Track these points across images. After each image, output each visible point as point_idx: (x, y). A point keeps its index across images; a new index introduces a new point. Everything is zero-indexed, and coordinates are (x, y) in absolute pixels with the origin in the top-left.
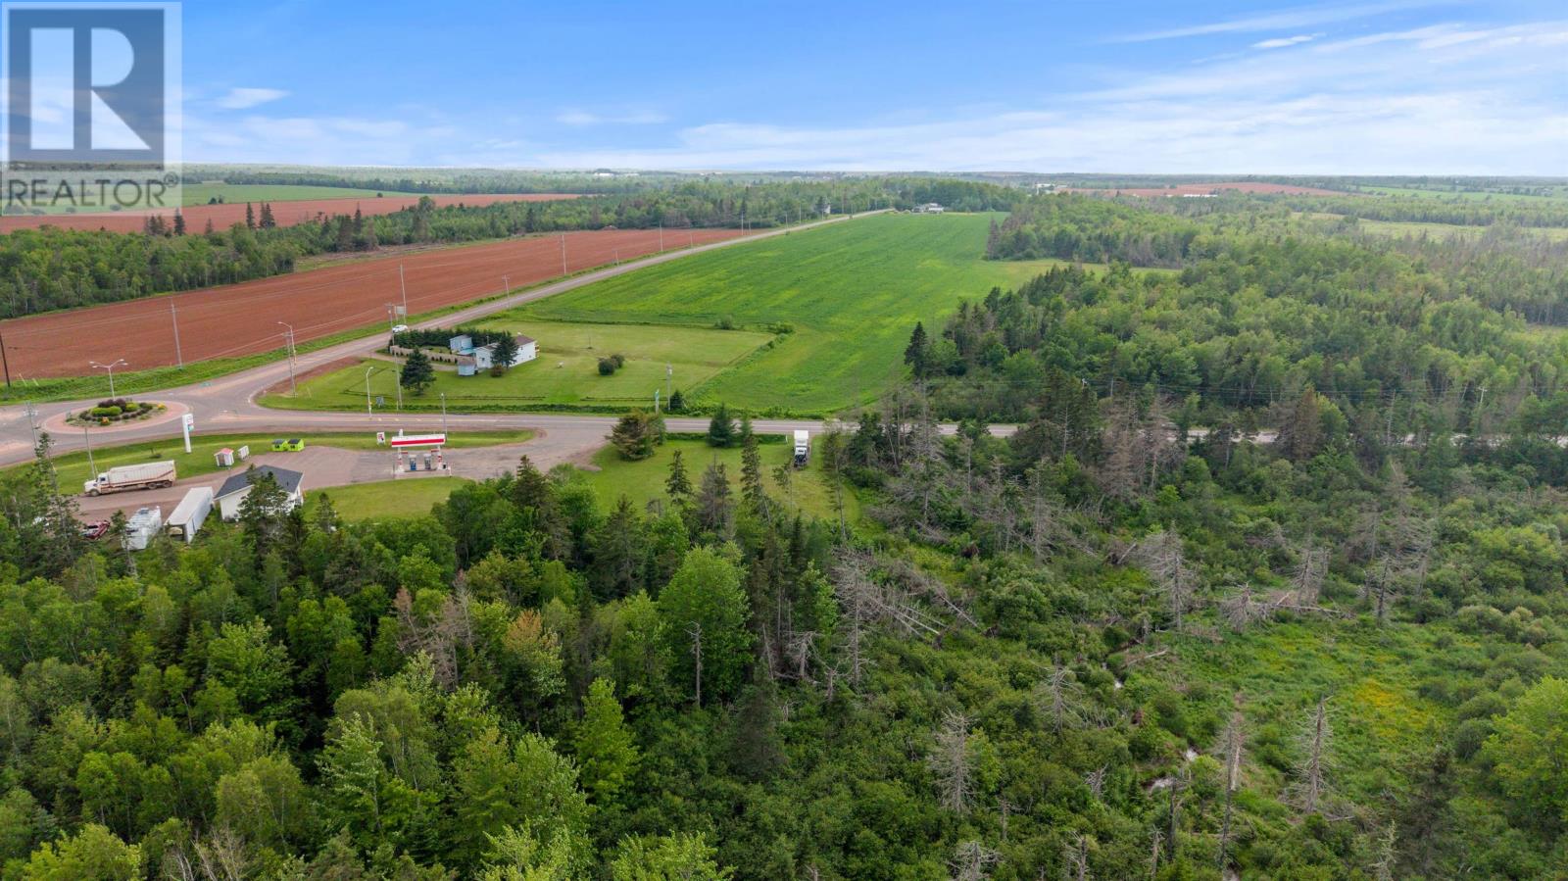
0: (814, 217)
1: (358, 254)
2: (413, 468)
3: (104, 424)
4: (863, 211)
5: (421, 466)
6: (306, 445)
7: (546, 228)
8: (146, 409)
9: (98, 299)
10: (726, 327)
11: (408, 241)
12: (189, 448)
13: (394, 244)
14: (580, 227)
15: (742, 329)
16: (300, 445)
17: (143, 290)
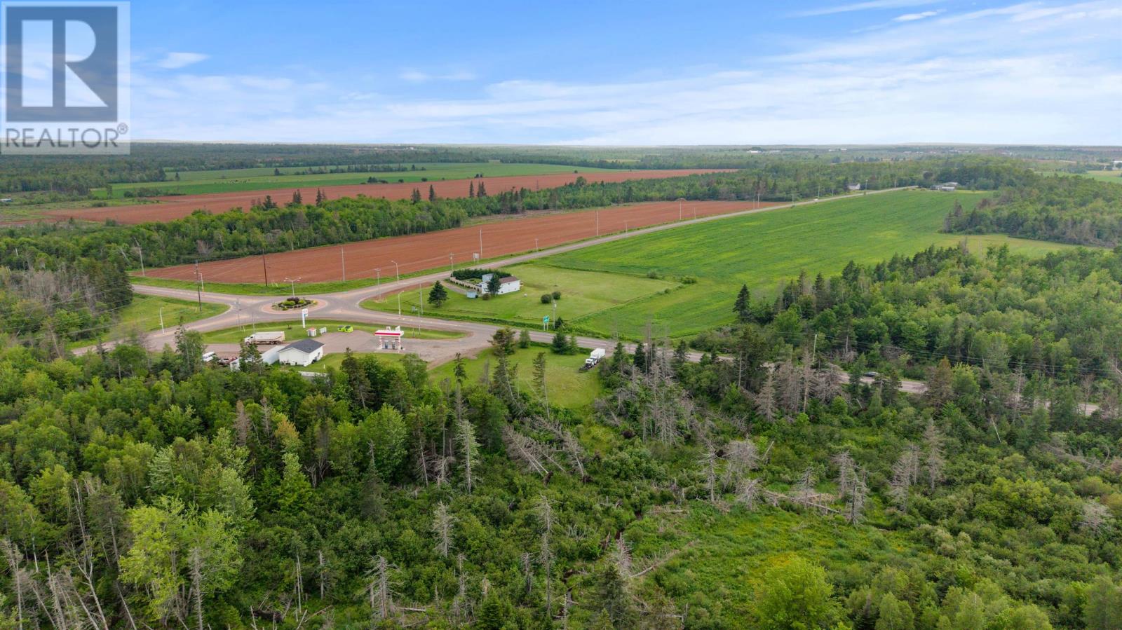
0: (836, 193)
1: (511, 215)
2: (386, 347)
3: (284, 310)
4: (888, 188)
5: (390, 347)
6: (354, 329)
7: (638, 200)
8: (309, 303)
9: (350, 239)
10: (653, 277)
11: (546, 207)
12: (304, 326)
13: (537, 209)
14: (662, 199)
15: (663, 279)
16: (351, 329)
17: (374, 236)
